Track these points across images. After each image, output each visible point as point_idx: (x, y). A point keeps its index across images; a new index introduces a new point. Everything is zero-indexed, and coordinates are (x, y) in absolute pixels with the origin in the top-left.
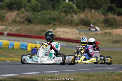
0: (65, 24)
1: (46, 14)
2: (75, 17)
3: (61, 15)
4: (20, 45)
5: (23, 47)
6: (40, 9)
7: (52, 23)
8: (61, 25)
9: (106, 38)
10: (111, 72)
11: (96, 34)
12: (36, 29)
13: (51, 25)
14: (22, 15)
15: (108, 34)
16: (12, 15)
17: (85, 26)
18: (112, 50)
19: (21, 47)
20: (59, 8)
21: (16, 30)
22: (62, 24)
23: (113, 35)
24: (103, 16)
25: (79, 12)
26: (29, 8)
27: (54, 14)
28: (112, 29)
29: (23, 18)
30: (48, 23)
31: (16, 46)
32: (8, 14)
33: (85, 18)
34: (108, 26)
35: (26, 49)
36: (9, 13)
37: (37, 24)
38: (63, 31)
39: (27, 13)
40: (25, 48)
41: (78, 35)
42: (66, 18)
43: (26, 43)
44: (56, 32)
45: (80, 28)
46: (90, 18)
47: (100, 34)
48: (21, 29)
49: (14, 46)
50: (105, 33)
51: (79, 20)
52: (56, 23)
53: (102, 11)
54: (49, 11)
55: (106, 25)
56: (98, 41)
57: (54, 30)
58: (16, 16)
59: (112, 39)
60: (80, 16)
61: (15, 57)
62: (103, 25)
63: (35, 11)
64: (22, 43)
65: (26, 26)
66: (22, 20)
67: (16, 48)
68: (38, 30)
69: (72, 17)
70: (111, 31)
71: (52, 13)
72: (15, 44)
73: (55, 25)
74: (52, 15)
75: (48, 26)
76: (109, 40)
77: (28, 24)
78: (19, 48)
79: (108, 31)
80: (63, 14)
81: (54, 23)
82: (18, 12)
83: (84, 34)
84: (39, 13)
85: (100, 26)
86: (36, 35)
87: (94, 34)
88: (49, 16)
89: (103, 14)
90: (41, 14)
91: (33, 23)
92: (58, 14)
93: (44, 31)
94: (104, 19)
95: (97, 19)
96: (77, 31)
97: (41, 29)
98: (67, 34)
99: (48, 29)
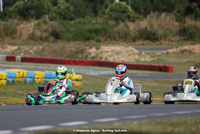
0: (115, 39)
1: (84, 23)
2: (132, 26)
3: (108, 24)
4: (44, 76)
5: (49, 80)
6: (73, 15)
8: (109, 40)
9: (183, 60)
11: (168, 53)
12: (68, 49)
13: (93, 42)
14: (44, 27)
15: (188, 53)
16: (27, 27)
17: (148, 41)
19: (45, 79)
20: (104, 13)
21: (36, 52)
22: (111, 39)
23: (194, 53)
24: (177, 24)
25: (137, 18)
26: (54, 15)
27: (98, 22)
28: (193, 44)
29: (46, 30)
30: (88, 39)
31: (38, 78)
32: (22, 26)
33: (148, 28)
34: (186, 40)
36: (22, 23)
37: (69, 40)
38: (112, 51)
39: (53, 22)
41: (137, 57)
42: (116, 29)
44: (101, 53)
45: (140, 45)
46: (156, 27)
47: (174, 53)
48: (43, 50)
49: (34, 78)
50: (182, 52)
51: (139, 31)
52: (99, 37)
53: (175, 15)
54: (88, 19)
55: (182, 38)
56: (171, 66)
57: (97, 49)
58: (34, 28)
59: (194, 62)
60: (139, 24)
62: (179, 38)
63: (65, 19)
65: (52, 45)
66: (44, 35)
67: (38, 82)
68: (71, 51)
69: (127, 26)
70: (192, 47)
71: (94, 21)
72: (37, 75)
73: (99, 41)
74: (94, 24)
75: (87, 43)
77: (54, 42)
78: (43, 81)
79: (186, 47)
80: (112, 23)
81: (96, 38)
82: (37, 22)
83: (148, 54)
84: (72, 22)
85: (173, 39)
86: (68, 59)
87: (163, 53)
88: (88, 27)
89: (177, 21)
90: (75, 23)
91: (63, 39)
92: (103, 24)
93: (82, 52)
94: (178, 28)
95: (167, 29)
96: (134, 50)
97: (76, 48)
98: (120, 56)
99: (87, 48)
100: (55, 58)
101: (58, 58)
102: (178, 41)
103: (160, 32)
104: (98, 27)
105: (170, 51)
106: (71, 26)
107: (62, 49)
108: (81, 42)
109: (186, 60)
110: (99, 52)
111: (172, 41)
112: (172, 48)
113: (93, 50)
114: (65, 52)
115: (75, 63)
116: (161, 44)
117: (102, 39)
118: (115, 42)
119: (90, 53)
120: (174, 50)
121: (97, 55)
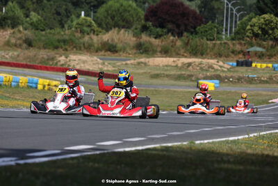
0: (80, 49)
1: (54, 34)
2: (95, 38)
3: (75, 36)
4: (27, 81)
5: (31, 85)
6: (44, 26)
7: (61, 47)
8: (75, 49)
11: (126, 64)
12: (41, 56)
13: (61, 50)
14: (19, 35)
15: (143, 65)
16: (4, 35)
17: (109, 52)
19: (28, 84)
21: (11, 57)
22: (77, 49)
23: (149, 65)
24: (135, 39)
25: (100, 32)
27: (66, 34)
28: (148, 58)
29: (20, 39)
30: (57, 48)
31: (22, 83)
33: (110, 41)
34: (142, 53)
35: (36, 88)
37: (39, 48)
38: (79, 60)
39: (26, 32)
40: (34, 85)
41: (100, 66)
42: (81, 41)
44: (70, 61)
45: (102, 55)
46: (116, 40)
47: (132, 64)
48: (18, 56)
49: (19, 82)
50: (139, 63)
51: (101, 43)
52: (66, 47)
53: (133, 31)
54: (57, 30)
57: (66, 58)
58: (10, 36)
60: (101, 38)
62: (135, 51)
63: (37, 29)
64: (30, 78)
65: (26, 51)
66: (18, 42)
67: (21, 86)
68: (43, 58)
69: (91, 39)
70: (147, 60)
71: (62, 33)
72: (21, 80)
73: (66, 50)
74: (62, 35)
76: (145, 73)
77: (27, 49)
78: (26, 86)
79: (142, 60)
80: (79, 35)
81: (64, 47)
82: (12, 31)
83: (109, 64)
84: (44, 33)
85: (130, 52)
87: (122, 64)
88: (57, 37)
89: (134, 36)
90: (46, 33)
91: (35, 46)
92: (70, 35)
93: (53, 59)
94: (135, 42)
95: (126, 43)
96: (98, 60)
97: (48, 56)
98: (86, 64)
99: (58, 56)
100: (29, 63)
101: (31, 64)
102: (135, 53)
103: (120, 46)
104: (67, 38)
105: (128, 62)
106: (42, 35)
107: (35, 56)
108: (50, 51)
109: (142, 71)
110: (68, 60)
111: (130, 54)
112: (130, 60)
113: (62, 59)
114: (37, 59)
115: (47, 69)
116: (120, 55)
117: (69, 49)
118: (80, 52)
119: (59, 61)
120: (132, 61)
121: (66, 63)
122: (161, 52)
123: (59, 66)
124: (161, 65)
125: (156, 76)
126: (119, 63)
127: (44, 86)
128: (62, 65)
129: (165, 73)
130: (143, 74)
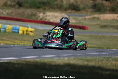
0: (55, 9)
2: (65, 1)
4: (12, 28)
5: (14, 31)
7: (42, 7)
8: (51, 9)
9: (94, 23)
10: (107, 58)
11: (85, 19)
12: (27, 13)
13: (41, 10)
15: (96, 19)
17: (74, 11)
18: (100, 35)
19: (13, 30)
21: (7, 14)
22: (52, 9)
23: (101, 20)
28: (100, 14)
30: (39, 8)
31: (8, 29)
34: (96, 11)
35: (18, 33)
37: (27, 8)
38: (53, 15)
40: (16, 31)
43: (18, 27)
44: (46, 16)
45: (69, 13)
46: (79, 3)
47: (89, 19)
48: (12, 13)
49: (6, 29)
50: (94, 18)
51: (69, 5)
52: (46, 7)
55: (94, 10)
56: (87, 26)
57: (44, 14)
59: (100, 24)
61: (8, 41)
62: (92, 10)
64: (14, 26)
65: (17, 10)
66: (13, 4)
67: (8, 32)
68: (28, 14)
70: (99, 16)
72: (7, 27)
73: (45, 9)
75: (38, 10)
76: (97, 25)
77: (18, 8)
78: (11, 31)
79: (96, 16)
81: (44, 7)
83: (73, 18)
85: (88, 11)
86: (26, 19)
87: (82, 19)
91: (24, 7)
93: (35, 15)
94: (92, 4)
95: (86, 5)
97: (31, 13)
98: (57, 19)
99: (38, 13)
100: (18, 18)
102: (92, 12)
103: (81, 6)
105: (87, 17)
107: (23, 13)
111: (88, 12)
113: (41, 15)
114: (25, 15)
115: (30, 21)
116: (82, 13)
119: (39, 16)
120: (89, 17)
121: (43, 18)
122: (110, 11)
123: (39, 19)
124: (109, 19)
125: (104, 27)
126: (80, 18)
127: (24, 32)
128: (41, 19)
129: (111, 24)
130: (95, 25)
